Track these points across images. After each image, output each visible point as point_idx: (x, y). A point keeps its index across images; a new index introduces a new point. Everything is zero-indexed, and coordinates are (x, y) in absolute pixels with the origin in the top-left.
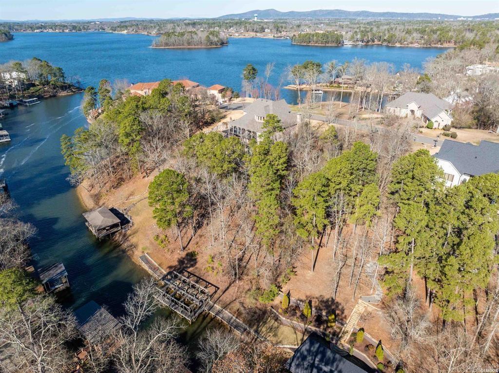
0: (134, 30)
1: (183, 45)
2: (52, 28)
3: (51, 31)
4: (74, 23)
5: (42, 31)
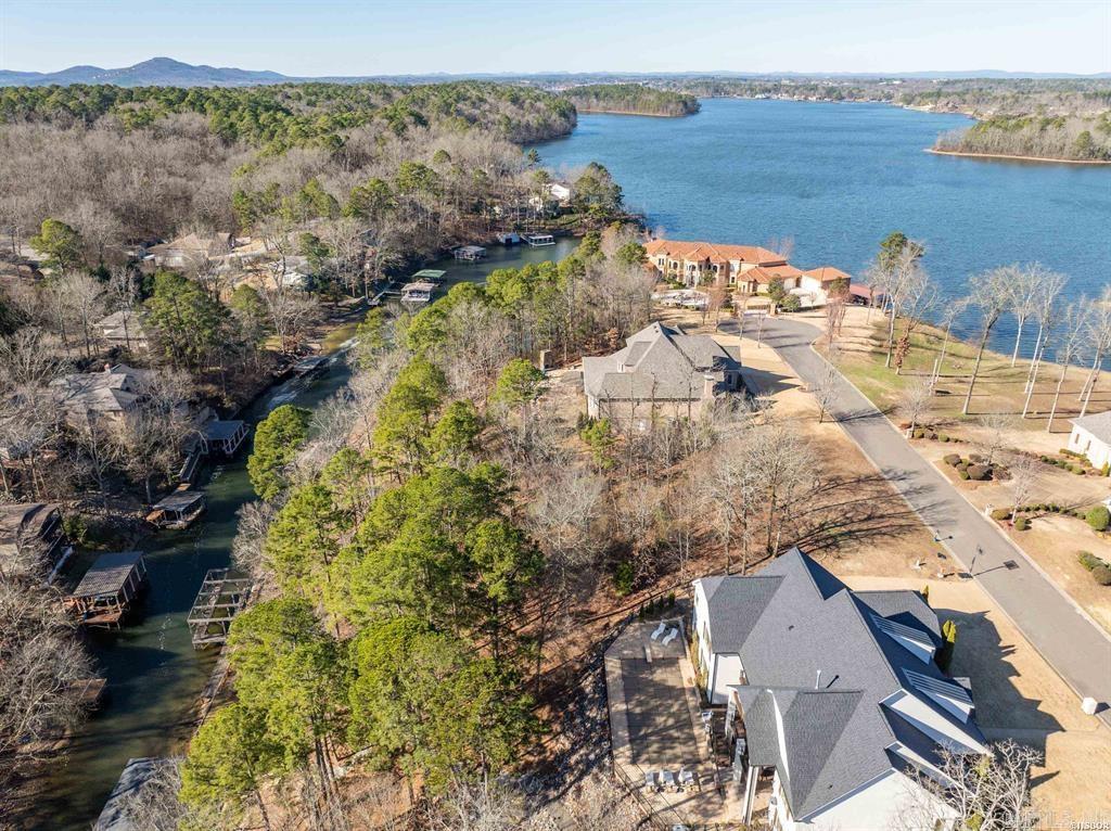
0: (950, 105)
1: (1009, 151)
2: (787, 92)
3: (785, 97)
4: (848, 81)
5: (768, 98)
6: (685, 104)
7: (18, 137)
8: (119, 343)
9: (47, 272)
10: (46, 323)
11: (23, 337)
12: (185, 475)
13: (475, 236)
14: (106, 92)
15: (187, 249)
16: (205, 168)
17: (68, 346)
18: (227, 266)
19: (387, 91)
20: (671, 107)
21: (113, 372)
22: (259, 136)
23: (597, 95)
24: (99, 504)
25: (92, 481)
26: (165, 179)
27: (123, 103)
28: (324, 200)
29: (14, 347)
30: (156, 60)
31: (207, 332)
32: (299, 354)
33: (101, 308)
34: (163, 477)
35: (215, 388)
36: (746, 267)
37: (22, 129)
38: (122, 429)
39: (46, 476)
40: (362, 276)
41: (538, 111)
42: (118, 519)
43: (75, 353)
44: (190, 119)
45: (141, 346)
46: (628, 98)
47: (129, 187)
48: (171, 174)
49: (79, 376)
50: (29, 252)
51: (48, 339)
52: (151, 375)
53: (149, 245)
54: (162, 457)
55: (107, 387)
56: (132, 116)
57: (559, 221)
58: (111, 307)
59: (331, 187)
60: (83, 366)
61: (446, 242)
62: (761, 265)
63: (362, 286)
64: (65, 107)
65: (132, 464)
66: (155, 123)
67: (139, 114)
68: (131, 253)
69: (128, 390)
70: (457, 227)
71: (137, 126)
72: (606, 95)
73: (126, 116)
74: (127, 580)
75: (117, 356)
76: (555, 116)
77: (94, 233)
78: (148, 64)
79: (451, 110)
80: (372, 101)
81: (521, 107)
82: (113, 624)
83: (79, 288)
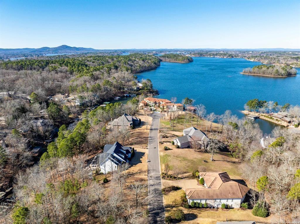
6: (189, 60)
7: (28, 73)
8: (43, 115)
9: (32, 102)
10: (31, 111)
11: (27, 113)
12: (51, 137)
13: (119, 95)
14: (47, 61)
15: (58, 98)
16: (65, 80)
17: (34, 115)
18: (66, 101)
19: (113, 58)
20: (185, 60)
21: (41, 120)
22: (78, 72)
23: (168, 57)
24: (36, 140)
25: (35, 136)
26: (57, 82)
27: (50, 64)
28: (86, 88)
29: (26, 115)
30: (63, 45)
31: (57, 114)
32: (76, 118)
33: (40, 109)
34: (47, 137)
35: (58, 123)
36: (163, 103)
37: (29, 71)
38: (41, 129)
39: (28, 135)
40: (91, 103)
41: (149, 63)
42: (39, 143)
43: (35, 117)
44: (64, 68)
45: (46, 116)
46: (175, 58)
47: (49, 84)
48: (58, 81)
49: (35, 120)
50: (29, 97)
51: (31, 114)
52: (47, 121)
53: (52, 96)
54: (47, 134)
55: (39, 122)
56: (52, 68)
57: (139, 92)
58: (42, 109)
59: (88, 85)
60: (36, 119)
61: (112, 96)
62: (166, 103)
63: (91, 105)
64: (39, 66)
65: (42, 134)
66: (57, 69)
67: (53, 67)
68: (48, 98)
69: (43, 123)
70: (116, 93)
71: (53, 70)
72: (170, 57)
73: (51, 68)
74: (39, 150)
75: (42, 117)
76: (153, 64)
77: (41, 94)
78: (61, 46)
79: (126, 63)
80: (109, 61)
81: (145, 62)
82: (36, 156)
83: (37, 105)
